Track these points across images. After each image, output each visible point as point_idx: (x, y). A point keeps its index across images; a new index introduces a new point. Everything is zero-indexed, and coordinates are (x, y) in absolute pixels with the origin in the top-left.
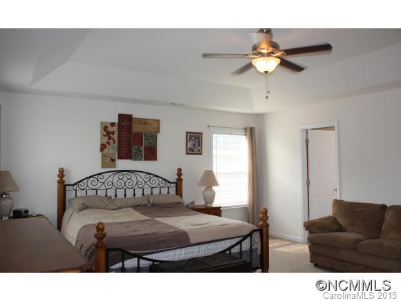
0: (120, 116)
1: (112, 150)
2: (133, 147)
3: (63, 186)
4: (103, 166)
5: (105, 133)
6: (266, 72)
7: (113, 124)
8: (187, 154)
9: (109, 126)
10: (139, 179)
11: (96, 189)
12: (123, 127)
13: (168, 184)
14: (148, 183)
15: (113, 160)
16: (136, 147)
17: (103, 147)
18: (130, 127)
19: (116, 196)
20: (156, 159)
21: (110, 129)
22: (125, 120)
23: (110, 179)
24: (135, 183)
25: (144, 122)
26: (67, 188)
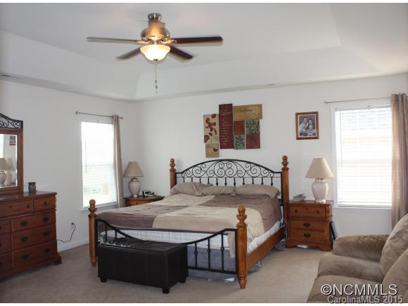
0: (221, 107)
1: (215, 140)
2: (235, 136)
3: (174, 175)
4: (208, 155)
5: (207, 125)
6: (157, 60)
7: (214, 116)
8: (298, 139)
9: (211, 118)
10: (239, 168)
11: (200, 177)
12: (223, 117)
13: (272, 174)
14: (249, 172)
15: (215, 150)
16: (238, 136)
17: (206, 138)
18: (231, 116)
19: (217, 184)
20: (259, 147)
21: (212, 121)
22: (226, 109)
23: (212, 168)
24: (235, 172)
25: (244, 109)
26: (178, 175)
